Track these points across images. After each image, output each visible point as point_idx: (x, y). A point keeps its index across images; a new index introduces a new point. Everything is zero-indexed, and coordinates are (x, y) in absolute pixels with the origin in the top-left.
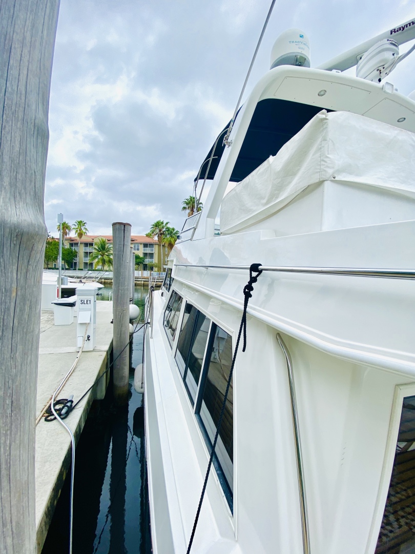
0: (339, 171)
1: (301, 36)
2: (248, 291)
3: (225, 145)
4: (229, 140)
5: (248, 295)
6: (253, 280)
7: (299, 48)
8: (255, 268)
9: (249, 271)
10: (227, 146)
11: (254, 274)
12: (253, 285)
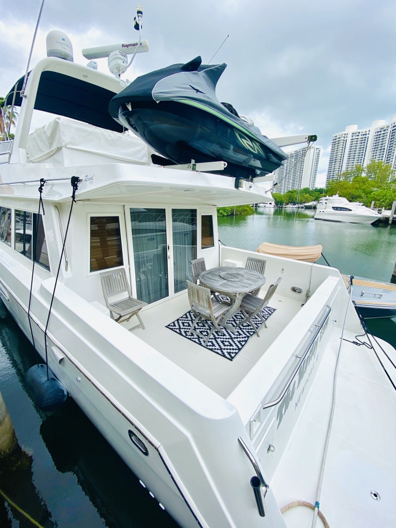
0: (68, 144)
1: (63, 40)
2: (41, 190)
3: (22, 98)
4: (25, 94)
5: (41, 192)
6: (42, 185)
7: (63, 48)
8: (42, 180)
9: (40, 182)
10: (24, 99)
11: (42, 183)
12: (43, 187)
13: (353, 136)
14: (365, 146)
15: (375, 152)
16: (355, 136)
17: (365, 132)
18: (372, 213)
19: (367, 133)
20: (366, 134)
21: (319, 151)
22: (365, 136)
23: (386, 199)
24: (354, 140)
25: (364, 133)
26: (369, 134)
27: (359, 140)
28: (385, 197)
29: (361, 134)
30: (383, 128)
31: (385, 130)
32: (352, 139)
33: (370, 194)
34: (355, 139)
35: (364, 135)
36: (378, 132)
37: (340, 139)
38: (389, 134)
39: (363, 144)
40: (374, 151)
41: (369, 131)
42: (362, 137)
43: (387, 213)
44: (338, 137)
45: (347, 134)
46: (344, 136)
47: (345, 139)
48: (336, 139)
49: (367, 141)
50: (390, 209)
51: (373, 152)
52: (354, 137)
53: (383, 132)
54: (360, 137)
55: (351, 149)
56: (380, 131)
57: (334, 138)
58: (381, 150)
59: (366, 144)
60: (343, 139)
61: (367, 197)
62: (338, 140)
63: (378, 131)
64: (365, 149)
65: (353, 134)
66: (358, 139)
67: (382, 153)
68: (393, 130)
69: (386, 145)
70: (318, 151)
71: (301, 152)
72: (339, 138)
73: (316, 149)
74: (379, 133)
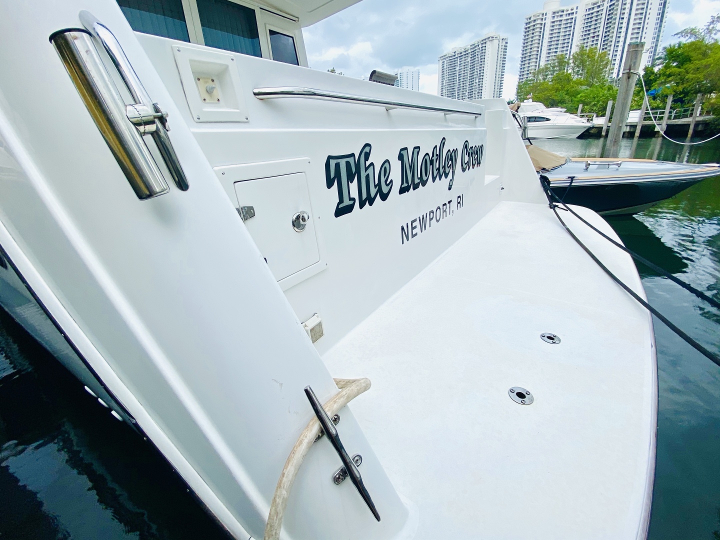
13: (554, 17)
14: (571, 33)
15: (586, 41)
16: (558, 16)
17: (572, 10)
18: (578, 122)
19: (574, 11)
20: (573, 13)
21: (507, 43)
22: (571, 17)
23: (598, 101)
24: (556, 23)
25: (570, 12)
26: (576, 12)
27: (563, 22)
28: (597, 99)
29: (565, 13)
30: (596, 3)
31: (599, 7)
32: (553, 22)
33: (575, 98)
34: (557, 21)
35: (569, 14)
36: (590, 9)
37: (537, 22)
38: (604, 12)
39: (568, 29)
40: (584, 39)
41: (577, 8)
42: (568, 17)
43: (599, 121)
44: (532, 19)
45: (546, 15)
46: (541, 17)
47: (543, 22)
48: (529, 23)
49: (575, 24)
50: (603, 115)
51: (582, 42)
52: (556, 19)
53: (596, 9)
54: (564, 18)
55: (551, 38)
56: (593, 8)
57: (527, 22)
58: (594, 37)
59: (572, 29)
60: (539, 21)
61: (572, 101)
62: (532, 24)
63: (590, 7)
64: (571, 37)
65: (554, 13)
66: (561, 21)
67: (595, 42)
68: (610, 6)
69: (601, 29)
70: (504, 44)
71: (480, 46)
72: (535, 21)
73: (501, 41)
74: (591, 11)
